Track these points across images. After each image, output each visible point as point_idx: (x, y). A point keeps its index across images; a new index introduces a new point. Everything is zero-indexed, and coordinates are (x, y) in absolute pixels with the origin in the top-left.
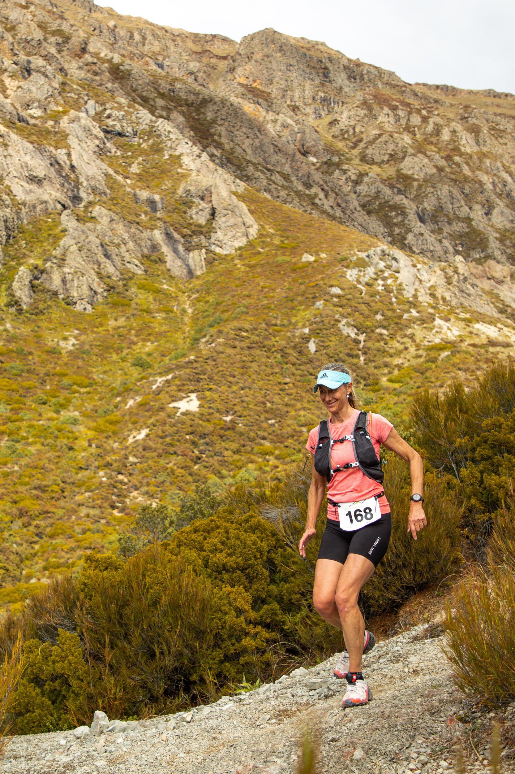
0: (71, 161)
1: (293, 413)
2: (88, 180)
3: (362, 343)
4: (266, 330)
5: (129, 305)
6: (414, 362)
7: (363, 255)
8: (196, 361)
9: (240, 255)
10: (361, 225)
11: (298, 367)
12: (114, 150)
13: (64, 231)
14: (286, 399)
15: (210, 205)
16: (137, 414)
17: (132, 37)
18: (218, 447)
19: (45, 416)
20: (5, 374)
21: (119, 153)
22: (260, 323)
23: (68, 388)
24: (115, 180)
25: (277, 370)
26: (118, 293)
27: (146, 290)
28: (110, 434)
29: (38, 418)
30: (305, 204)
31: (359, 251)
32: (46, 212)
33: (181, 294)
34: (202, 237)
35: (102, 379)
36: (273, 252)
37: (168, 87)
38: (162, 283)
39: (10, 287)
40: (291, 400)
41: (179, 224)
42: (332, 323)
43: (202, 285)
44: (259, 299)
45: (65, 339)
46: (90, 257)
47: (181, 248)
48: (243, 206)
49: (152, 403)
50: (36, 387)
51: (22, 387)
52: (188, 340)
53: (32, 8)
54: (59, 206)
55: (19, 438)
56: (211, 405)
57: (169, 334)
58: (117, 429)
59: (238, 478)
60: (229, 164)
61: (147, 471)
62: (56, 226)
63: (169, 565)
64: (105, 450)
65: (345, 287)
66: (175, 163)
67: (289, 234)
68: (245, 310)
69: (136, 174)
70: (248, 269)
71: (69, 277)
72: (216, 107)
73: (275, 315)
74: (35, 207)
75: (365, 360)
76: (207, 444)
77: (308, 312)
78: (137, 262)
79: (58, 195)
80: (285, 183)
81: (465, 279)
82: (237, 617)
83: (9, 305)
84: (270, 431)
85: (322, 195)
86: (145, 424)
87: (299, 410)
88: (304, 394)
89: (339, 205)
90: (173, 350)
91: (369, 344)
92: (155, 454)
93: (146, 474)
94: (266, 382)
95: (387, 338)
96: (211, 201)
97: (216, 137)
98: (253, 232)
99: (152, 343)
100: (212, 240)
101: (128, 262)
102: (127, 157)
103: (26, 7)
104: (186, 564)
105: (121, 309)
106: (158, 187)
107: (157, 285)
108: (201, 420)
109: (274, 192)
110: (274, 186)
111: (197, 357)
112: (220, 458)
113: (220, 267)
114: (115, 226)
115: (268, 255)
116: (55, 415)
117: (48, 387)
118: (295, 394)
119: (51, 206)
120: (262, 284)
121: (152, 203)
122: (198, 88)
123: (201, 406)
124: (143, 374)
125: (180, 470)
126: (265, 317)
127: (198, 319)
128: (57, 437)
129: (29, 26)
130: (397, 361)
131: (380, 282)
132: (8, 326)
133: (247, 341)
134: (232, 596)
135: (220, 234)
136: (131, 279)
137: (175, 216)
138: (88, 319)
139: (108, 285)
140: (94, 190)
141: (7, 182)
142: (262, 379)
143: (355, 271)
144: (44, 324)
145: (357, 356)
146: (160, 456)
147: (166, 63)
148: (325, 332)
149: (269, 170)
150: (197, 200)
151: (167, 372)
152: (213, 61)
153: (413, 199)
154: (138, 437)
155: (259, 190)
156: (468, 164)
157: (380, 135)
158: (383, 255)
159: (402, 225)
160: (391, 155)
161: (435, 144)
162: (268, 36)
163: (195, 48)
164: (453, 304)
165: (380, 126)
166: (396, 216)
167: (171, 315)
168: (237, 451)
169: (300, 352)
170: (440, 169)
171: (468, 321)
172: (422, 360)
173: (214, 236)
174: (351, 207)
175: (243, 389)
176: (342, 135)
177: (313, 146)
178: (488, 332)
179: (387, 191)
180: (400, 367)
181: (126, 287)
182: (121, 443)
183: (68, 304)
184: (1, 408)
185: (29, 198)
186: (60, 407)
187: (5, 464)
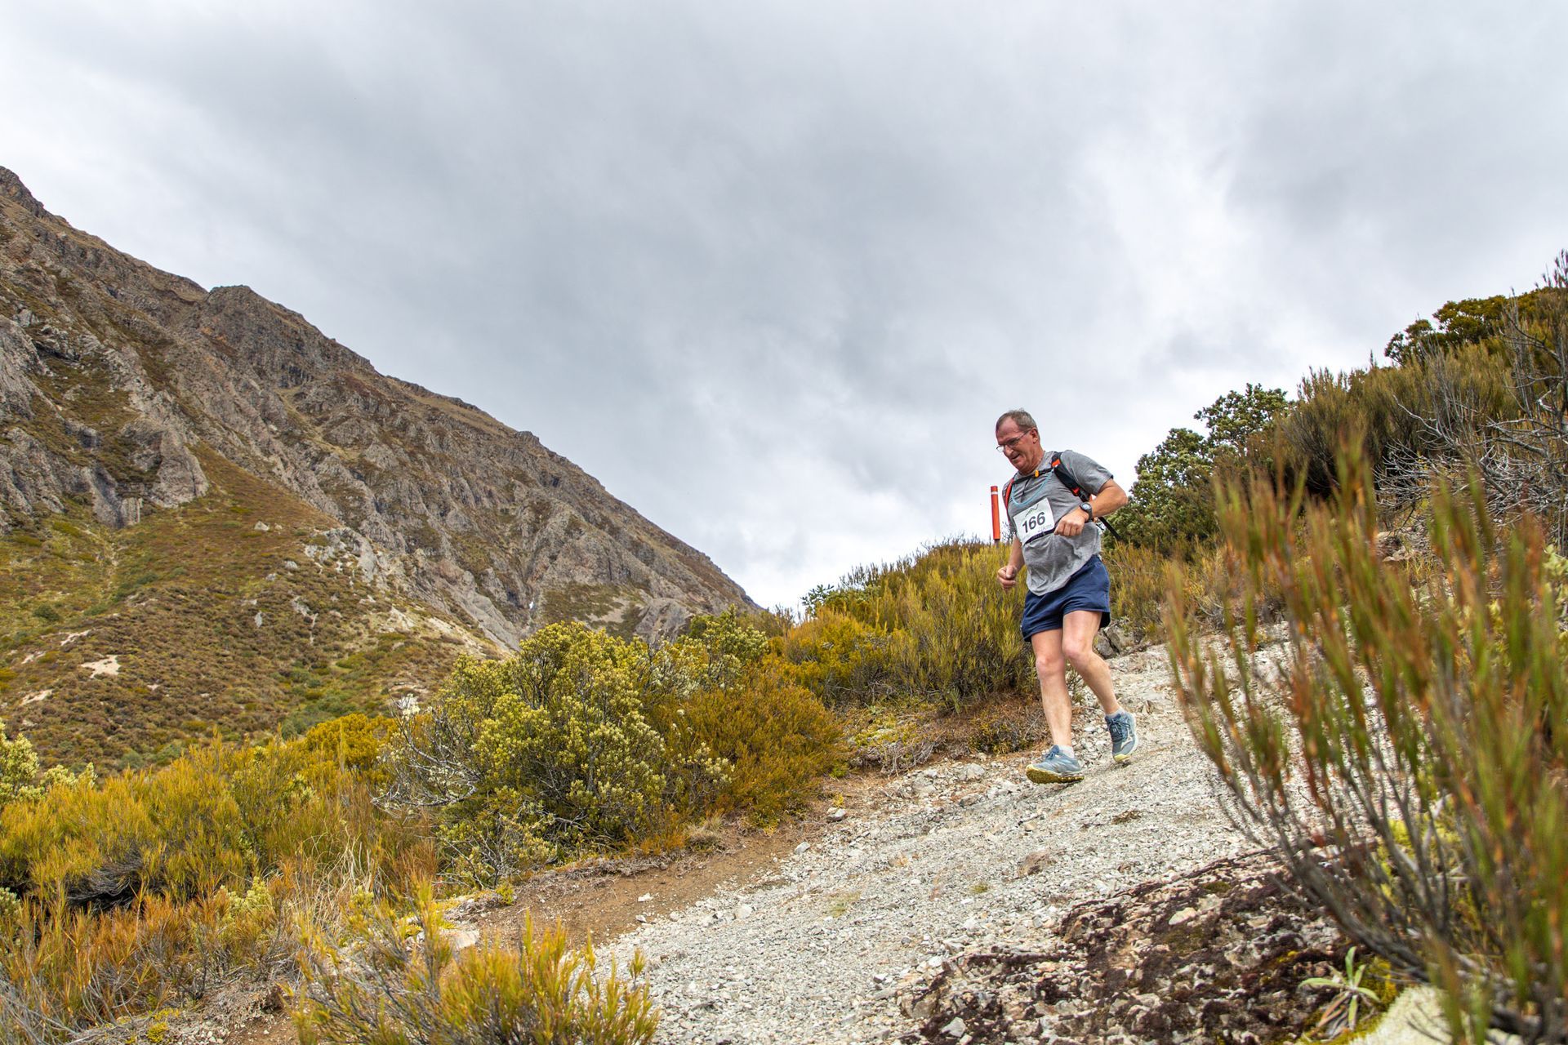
1: (231, 688)
2: (8, 397)
3: (314, 624)
4: (208, 596)
5: (39, 546)
6: (367, 649)
7: (323, 534)
8: (120, 620)
9: (184, 512)
10: (317, 504)
11: (240, 640)
12: (46, 370)
14: (224, 673)
15: (157, 452)
16: (37, 672)
17: (84, 255)
18: (138, 718)
21: (52, 374)
22: (202, 588)
24: (44, 404)
25: (216, 641)
26: (26, 530)
27: (63, 532)
30: (262, 471)
31: (317, 528)
33: (106, 543)
34: (142, 485)
36: (223, 514)
37: (123, 317)
38: (84, 528)
40: (229, 674)
41: (115, 466)
42: (284, 597)
43: (134, 537)
44: (202, 562)
47: (113, 492)
48: (197, 461)
49: (59, 661)
52: (111, 595)
56: (134, 671)
57: (87, 585)
58: (8, 686)
59: (160, 754)
60: (182, 413)
61: (45, 738)
65: (302, 562)
66: (121, 400)
67: (243, 498)
68: (185, 571)
69: (70, 402)
70: (191, 528)
72: (176, 351)
73: (220, 581)
75: (314, 641)
76: (125, 713)
77: (257, 583)
78: (56, 499)
80: (243, 446)
81: (424, 573)
84: (203, 705)
85: (281, 465)
86: (47, 684)
87: (239, 685)
88: (244, 669)
89: (296, 479)
90: (89, 604)
91: (321, 625)
92: (59, 719)
94: (202, 652)
95: (341, 621)
96: (159, 448)
97: (172, 383)
98: (203, 488)
99: (64, 593)
100: (153, 490)
101: (44, 497)
102: (62, 381)
105: (27, 548)
106: (96, 421)
107: (78, 529)
108: (120, 685)
109: (229, 452)
110: (230, 446)
111: (122, 615)
112: (140, 731)
113: (159, 521)
114: (35, 453)
115: (216, 517)
118: (234, 668)
120: (206, 546)
121: (86, 439)
122: (159, 327)
123: (120, 670)
124: (49, 627)
125: (88, 741)
126: (208, 581)
127: (124, 573)
130: (349, 645)
131: (340, 563)
133: (184, 605)
135: (163, 485)
136: (45, 516)
137: (112, 456)
139: (15, 519)
142: (198, 649)
143: (314, 548)
145: (307, 636)
146: (64, 721)
147: (121, 292)
148: (274, 606)
149: (226, 428)
150: (141, 444)
151: (81, 628)
152: (176, 304)
153: (373, 488)
154: (36, 698)
155: (213, 447)
156: (430, 464)
157: (347, 418)
158: (345, 537)
159: (357, 510)
160: (355, 440)
161: (401, 439)
162: (243, 294)
163: (157, 285)
164: (410, 595)
165: (348, 409)
166: (354, 501)
167: (92, 565)
168: (161, 725)
169: (244, 624)
170: (403, 464)
171: (423, 615)
172: (374, 647)
173: (156, 486)
174: (310, 483)
175: (174, 656)
176: (308, 409)
177: (275, 414)
178: (443, 627)
179: (347, 475)
180: (351, 652)
181: (39, 525)
182: (12, 703)
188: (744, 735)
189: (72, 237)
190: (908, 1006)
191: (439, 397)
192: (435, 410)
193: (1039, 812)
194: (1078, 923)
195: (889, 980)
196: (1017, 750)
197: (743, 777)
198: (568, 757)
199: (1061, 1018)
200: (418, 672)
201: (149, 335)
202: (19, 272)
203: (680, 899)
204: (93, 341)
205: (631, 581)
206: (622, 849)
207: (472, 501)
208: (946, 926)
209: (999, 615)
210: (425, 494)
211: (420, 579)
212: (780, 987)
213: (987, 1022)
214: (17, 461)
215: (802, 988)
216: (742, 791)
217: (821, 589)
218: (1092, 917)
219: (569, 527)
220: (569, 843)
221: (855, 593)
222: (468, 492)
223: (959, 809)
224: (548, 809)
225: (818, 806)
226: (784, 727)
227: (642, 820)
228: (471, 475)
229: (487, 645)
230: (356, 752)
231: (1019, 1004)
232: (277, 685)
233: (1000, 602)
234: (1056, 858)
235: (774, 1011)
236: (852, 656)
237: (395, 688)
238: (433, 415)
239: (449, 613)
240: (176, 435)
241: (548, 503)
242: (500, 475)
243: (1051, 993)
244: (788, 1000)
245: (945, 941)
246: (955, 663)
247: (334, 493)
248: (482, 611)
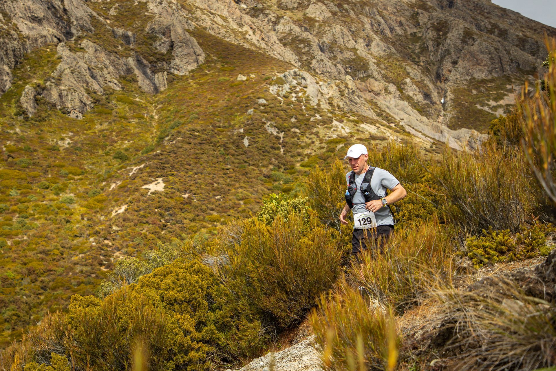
0: (64, 5)
1: (233, 191)
2: (77, 20)
3: (282, 139)
4: (212, 131)
5: (111, 114)
6: (319, 152)
7: (281, 75)
8: (161, 154)
9: (193, 76)
10: (279, 54)
11: (236, 157)
13: (60, 58)
14: (228, 181)
15: (170, 39)
16: (119, 194)
18: (179, 217)
19: (47, 198)
20: (16, 167)
21: (100, 1)
22: (208, 126)
23: (65, 176)
24: (98, 20)
25: (221, 160)
26: (102, 105)
27: (123, 102)
28: (98, 209)
29: (42, 199)
30: (239, 39)
31: (278, 73)
32: (45, 44)
33: (149, 105)
34: (165, 63)
35: (91, 169)
36: (217, 73)
38: (135, 97)
39: (18, 101)
40: (232, 181)
41: (147, 53)
42: (260, 124)
43: (165, 98)
44: (206, 108)
45: (62, 139)
46: (80, 78)
47: (149, 71)
48: (194, 40)
49: (129, 186)
50: (40, 176)
51: (29, 176)
52: (156, 138)
54: (55, 40)
55: (28, 215)
56: (173, 186)
57: (141, 134)
58: (103, 206)
60: (183, 9)
61: (126, 236)
62: (54, 55)
63: (134, 301)
64: (94, 221)
65: (269, 98)
66: (143, 8)
67: (228, 60)
68: (197, 116)
69: (114, 16)
70: (198, 86)
71: (65, 93)
73: (219, 120)
74: (36, 40)
75: (284, 151)
76: (171, 215)
77: (242, 117)
78: (116, 82)
79: (55, 31)
80: (224, 24)
81: (354, 92)
82: (185, 336)
83: (18, 114)
84: (217, 204)
85: (251, 32)
86: (124, 201)
87: (238, 188)
88: (241, 177)
89: (263, 39)
90: (144, 146)
91: (287, 140)
92: (132, 223)
93: (126, 238)
94: (213, 168)
95: (300, 135)
96: (170, 36)
98: (202, 59)
99: (129, 141)
100: (172, 65)
101: (109, 82)
102: (107, 3)
104: (147, 299)
105: (104, 116)
106: (130, 26)
107: (132, 98)
108: (166, 197)
109: (216, 30)
110: (216, 25)
111: (162, 151)
112: (181, 225)
113: (178, 85)
114: (98, 54)
115: (212, 76)
116: (55, 197)
117: (50, 176)
118: (234, 177)
119: (49, 39)
120: (209, 97)
121: (126, 37)
123: (165, 187)
124: (122, 165)
125: (151, 235)
126: (211, 121)
127: (162, 123)
128: (57, 213)
130: (307, 151)
131: (294, 95)
132: (18, 130)
133: (199, 139)
134: (181, 321)
135: (177, 61)
136: (111, 94)
137: (144, 47)
138: (80, 124)
139: (95, 99)
140: (82, 27)
141: (14, 21)
142: (210, 167)
143: (276, 87)
144: (45, 129)
145: (279, 149)
146: (135, 225)
148: (255, 131)
149: (212, 14)
150: (160, 36)
151: (140, 163)
154: (119, 211)
155: (205, 28)
156: (353, 10)
158: (296, 76)
159: (308, 53)
160: (299, 4)
164: (345, 110)
166: (304, 47)
167: (143, 120)
168: (193, 220)
169: (237, 146)
170: (334, 14)
171: (356, 122)
172: (324, 150)
173: (173, 63)
174: (272, 41)
179: (297, 29)
180: (309, 156)
181: (108, 100)
182: (106, 216)
183: (64, 113)
184: (13, 192)
185: (32, 33)
186: (59, 191)
187: (17, 235)
207: (388, 32)
210: (353, 33)
211: (351, 96)
214: (89, 61)
222: (384, 25)
229: (405, 137)
232: (262, 185)
239: (376, 118)
247: (291, 44)
248: (402, 113)
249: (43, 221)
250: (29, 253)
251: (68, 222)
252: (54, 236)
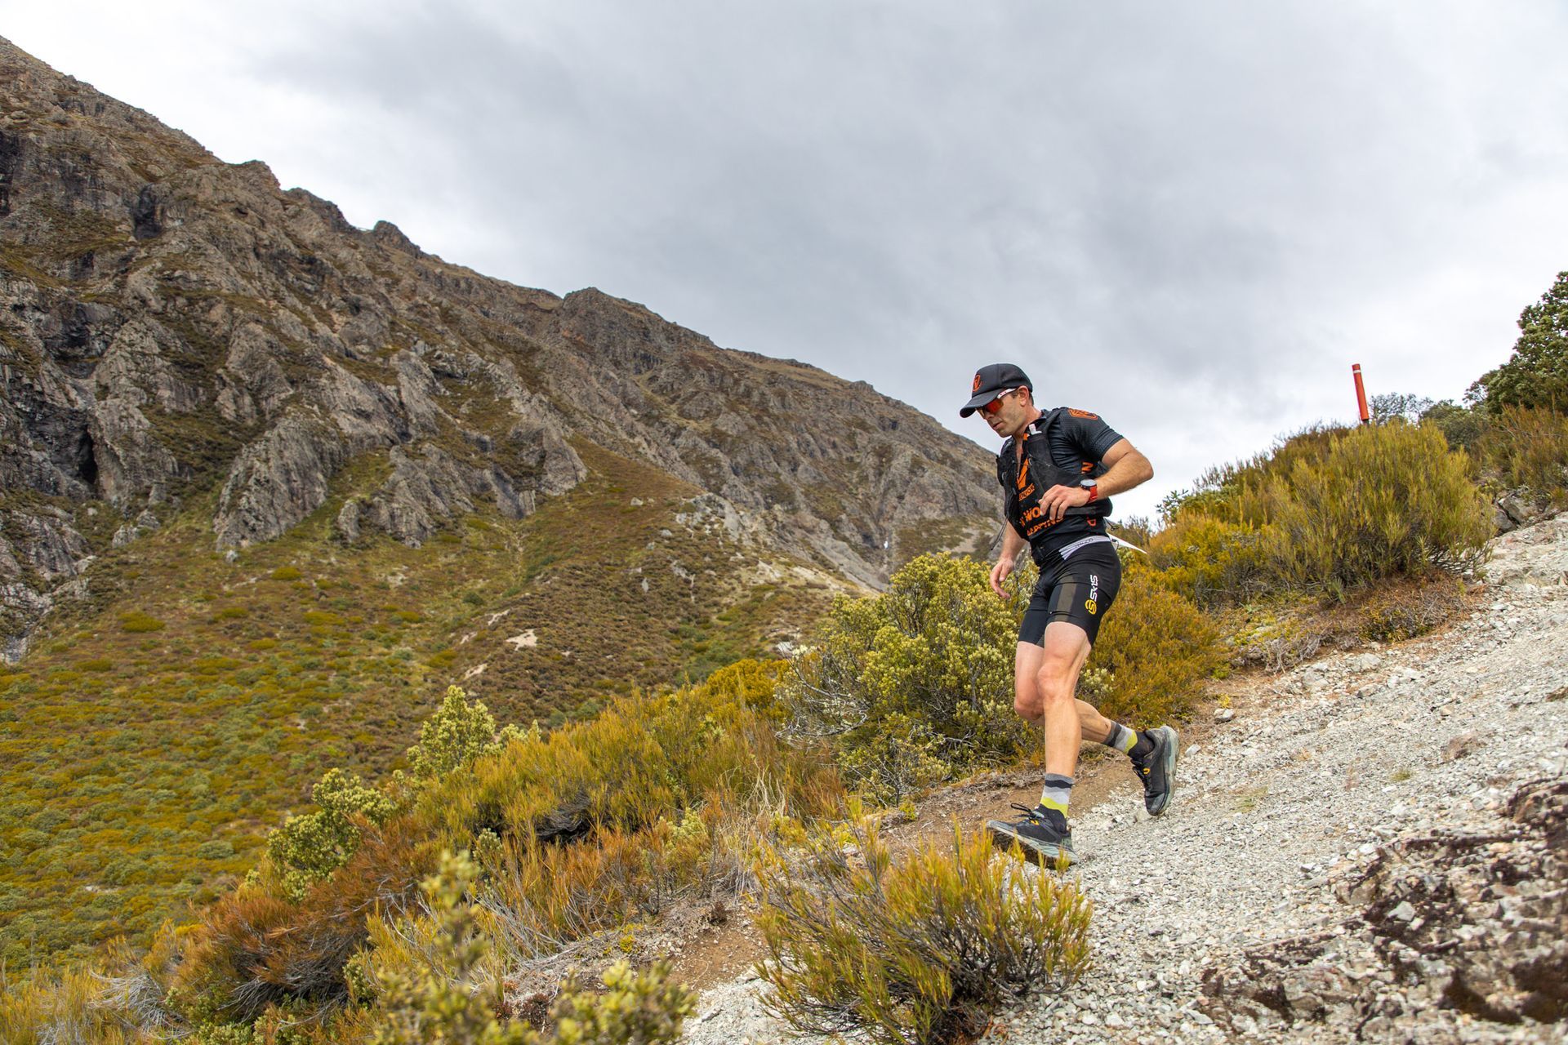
0: (400, 398)
1: (630, 648)
2: (417, 418)
3: (693, 584)
4: (600, 569)
5: (459, 542)
6: (742, 602)
7: (690, 501)
8: (532, 598)
9: (570, 498)
10: (681, 475)
11: (632, 605)
12: (443, 390)
13: (393, 466)
14: (622, 635)
15: (541, 448)
16: (473, 650)
17: (458, 285)
18: (558, 681)
19: (375, 651)
20: (330, 608)
21: (448, 393)
22: (594, 563)
23: (398, 622)
24: (445, 420)
25: (612, 608)
26: (448, 530)
27: (476, 528)
28: (446, 669)
29: (367, 653)
30: (629, 452)
31: (684, 497)
32: (373, 446)
33: (511, 533)
34: (533, 479)
35: (434, 615)
36: (603, 495)
37: (497, 334)
38: (492, 522)
39: (335, 521)
40: (627, 636)
41: (509, 464)
42: (664, 563)
43: (533, 525)
44: (591, 540)
45: (394, 574)
46: (420, 494)
47: (510, 488)
48: (574, 451)
49: (488, 639)
50: (363, 622)
51: (349, 622)
52: (522, 577)
53: (362, 249)
54: (387, 442)
55: (349, 673)
56: (549, 641)
57: (501, 571)
58: (453, 664)
60: (556, 410)
62: (385, 462)
64: (441, 684)
65: (675, 530)
66: (505, 406)
67: (617, 479)
68: (578, 549)
69: (466, 414)
70: (578, 511)
71: (398, 512)
72: (544, 356)
73: (608, 555)
74: (362, 441)
75: (695, 599)
76: (547, 678)
77: (640, 553)
78: (467, 500)
79: (387, 430)
80: (610, 432)
81: (784, 527)
84: (609, 665)
85: (645, 445)
86: (482, 659)
87: (636, 645)
88: (639, 631)
89: (660, 455)
90: (505, 587)
91: (699, 584)
92: (495, 688)
94: (602, 619)
95: (716, 579)
96: (542, 444)
97: (544, 385)
98: (582, 474)
99: (484, 580)
100: (543, 482)
101: (458, 500)
102: (457, 398)
103: (356, 247)
105: (451, 545)
106: (488, 427)
107: (487, 524)
108: (540, 655)
109: (600, 439)
110: (600, 434)
111: (532, 594)
112: (561, 692)
113: (551, 508)
114: (445, 464)
115: (597, 498)
116: (386, 650)
117: (377, 623)
118: (630, 631)
119: (379, 440)
120: (592, 525)
121: (482, 445)
122: (526, 337)
123: (538, 642)
124: (477, 611)
126: (598, 556)
127: (529, 557)
128: (390, 672)
129: (357, 265)
130: (726, 600)
131: (708, 527)
132: (333, 559)
133: (582, 579)
135: (550, 476)
136: (460, 516)
137: (505, 456)
138: (417, 555)
139: (438, 522)
140: (424, 427)
141: (333, 415)
142: (598, 616)
143: (684, 516)
144: (371, 559)
145: (688, 596)
146: (500, 690)
147: (492, 312)
148: (657, 572)
149: (595, 418)
150: (527, 443)
151: (502, 608)
152: (538, 314)
153: (726, 454)
154: (476, 672)
155: (586, 437)
156: (775, 424)
157: (696, 393)
158: (709, 502)
159: (717, 476)
160: (707, 412)
161: (747, 405)
162: (592, 295)
163: (520, 300)
164: (774, 549)
165: (696, 385)
166: (713, 467)
167: (502, 553)
168: (577, 686)
169: (634, 591)
170: (751, 428)
171: (788, 565)
172: (748, 599)
173: (544, 478)
174: (672, 457)
175: (579, 625)
176: (661, 390)
177: (634, 399)
178: (806, 574)
179: (704, 445)
180: (728, 606)
181: (457, 525)
182: (458, 678)
183: (395, 539)
184: (327, 642)
185: (356, 432)
186: (390, 643)
187: (336, 699)
188: (1119, 645)
189: (447, 271)
190: (1344, 893)
191: (776, 361)
192: (773, 373)
193: (1454, 696)
194: (1528, 802)
195: (1318, 869)
196: (1414, 635)
197: (1123, 685)
198: (951, 680)
199: (1525, 899)
200: (790, 618)
201: (520, 346)
202: (410, 309)
203: (1076, 806)
204: (475, 357)
205: (978, 510)
206: (1011, 762)
207: (818, 454)
208: (1371, 814)
209: (1379, 497)
210: (775, 453)
211: (782, 532)
212: (1203, 879)
213: (1438, 906)
214: (431, 472)
215: (1226, 880)
216: (1125, 699)
217: (1175, 495)
218: (1545, 796)
219: (912, 466)
220: (961, 760)
221: (1211, 496)
222: (813, 446)
223: (1358, 701)
224: (937, 730)
225: (1202, 708)
226: (1159, 633)
227: (1028, 734)
228: (815, 430)
229: (850, 586)
230: (754, 693)
231: (1473, 886)
232: (668, 642)
233: (1379, 481)
234: (1486, 740)
235: (1201, 902)
236: (1221, 556)
237: (772, 635)
238: (773, 379)
239: (810, 560)
240: (555, 430)
241: (890, 446)
242: (841, 425)
243: (1509, 875)
244: (1214, 892)
245: (1374, 828)
246: (1334, 552)
247: (695, 463)
248: (841, 556)
249: (370, 681)
250: (353, 723)
251: (406, 684)
252: (389, 702)
